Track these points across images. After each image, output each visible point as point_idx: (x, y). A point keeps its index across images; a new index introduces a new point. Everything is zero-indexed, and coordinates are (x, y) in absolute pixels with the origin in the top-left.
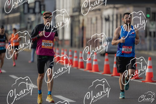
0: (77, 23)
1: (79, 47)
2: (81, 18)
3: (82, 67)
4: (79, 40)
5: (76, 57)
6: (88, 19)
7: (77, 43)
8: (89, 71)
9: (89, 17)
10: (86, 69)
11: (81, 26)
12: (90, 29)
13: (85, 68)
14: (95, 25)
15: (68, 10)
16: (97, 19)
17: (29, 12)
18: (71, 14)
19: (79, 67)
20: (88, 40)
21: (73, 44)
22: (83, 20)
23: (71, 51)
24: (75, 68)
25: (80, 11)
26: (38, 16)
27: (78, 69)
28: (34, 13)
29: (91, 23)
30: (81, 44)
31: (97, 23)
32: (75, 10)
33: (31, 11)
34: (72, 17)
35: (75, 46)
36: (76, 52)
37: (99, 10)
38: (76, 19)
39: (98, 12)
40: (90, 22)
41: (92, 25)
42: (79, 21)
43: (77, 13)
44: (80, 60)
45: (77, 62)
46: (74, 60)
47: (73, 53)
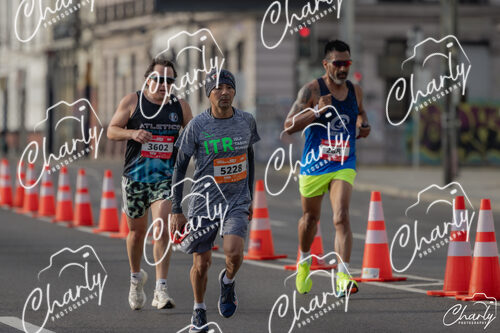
0: (69, 76)
2: (82, 58)
3: (87, 220)
5: (66, 188)
6: (105, 61)
8: (108, 234)
9: (109, 53)
10: (100, 228)
11: (81, 84)
12: (110, 94)
13: (97, 224)
14: (129, 82)
16: (133, 62)
18: (49, 43)
19: (76, 222)
22: (89, 65)
24: (64, 224)
25: (78, 36)
27: (71, 226)
29: (116, 75)
31: (133, 74)
32: (62, 30)
34: (52, 55)
37: (143, 30)
38: (65, 62)
39: (137, 37)
40: (111, 73)
41: (120, 83)
42: (75, 68)
44: (79, 199)
46: (60, 197)
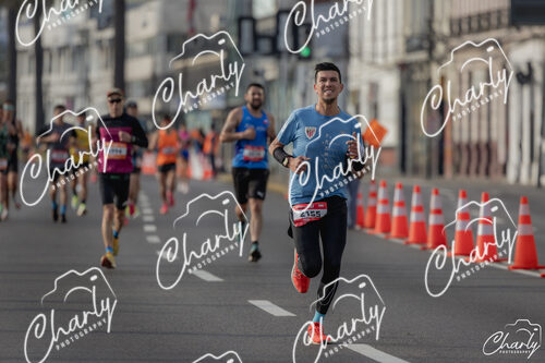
1: (429, 174)
4: (429, 150)
7: (423, 161)
15: (391, 43)
17: (256, 48)
20: (458, 147)
21: (409, 164)
23: (400, 186)
26: (286, 64)
28: (276, 52)
30: (435, 161)
33: (265, 45)
35: (416, 170)
36: (418, 190)
43: (421, 56)
45: (421, 226)
47: (407, 193)
